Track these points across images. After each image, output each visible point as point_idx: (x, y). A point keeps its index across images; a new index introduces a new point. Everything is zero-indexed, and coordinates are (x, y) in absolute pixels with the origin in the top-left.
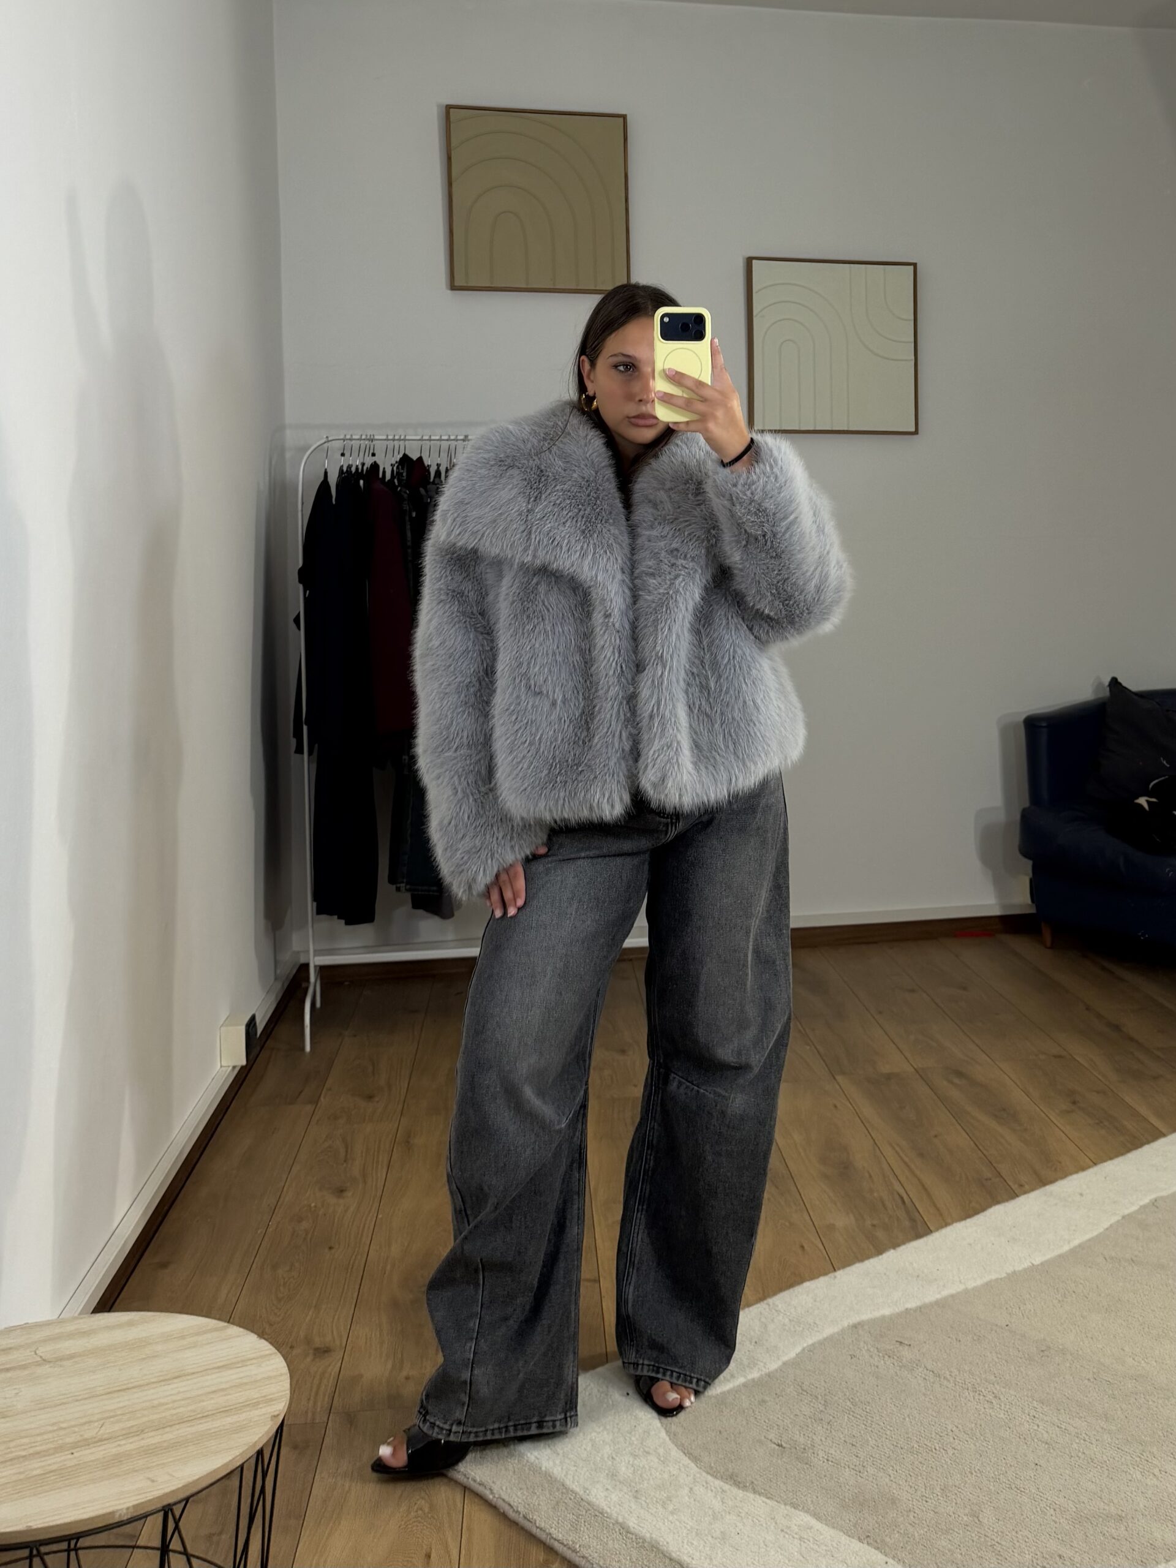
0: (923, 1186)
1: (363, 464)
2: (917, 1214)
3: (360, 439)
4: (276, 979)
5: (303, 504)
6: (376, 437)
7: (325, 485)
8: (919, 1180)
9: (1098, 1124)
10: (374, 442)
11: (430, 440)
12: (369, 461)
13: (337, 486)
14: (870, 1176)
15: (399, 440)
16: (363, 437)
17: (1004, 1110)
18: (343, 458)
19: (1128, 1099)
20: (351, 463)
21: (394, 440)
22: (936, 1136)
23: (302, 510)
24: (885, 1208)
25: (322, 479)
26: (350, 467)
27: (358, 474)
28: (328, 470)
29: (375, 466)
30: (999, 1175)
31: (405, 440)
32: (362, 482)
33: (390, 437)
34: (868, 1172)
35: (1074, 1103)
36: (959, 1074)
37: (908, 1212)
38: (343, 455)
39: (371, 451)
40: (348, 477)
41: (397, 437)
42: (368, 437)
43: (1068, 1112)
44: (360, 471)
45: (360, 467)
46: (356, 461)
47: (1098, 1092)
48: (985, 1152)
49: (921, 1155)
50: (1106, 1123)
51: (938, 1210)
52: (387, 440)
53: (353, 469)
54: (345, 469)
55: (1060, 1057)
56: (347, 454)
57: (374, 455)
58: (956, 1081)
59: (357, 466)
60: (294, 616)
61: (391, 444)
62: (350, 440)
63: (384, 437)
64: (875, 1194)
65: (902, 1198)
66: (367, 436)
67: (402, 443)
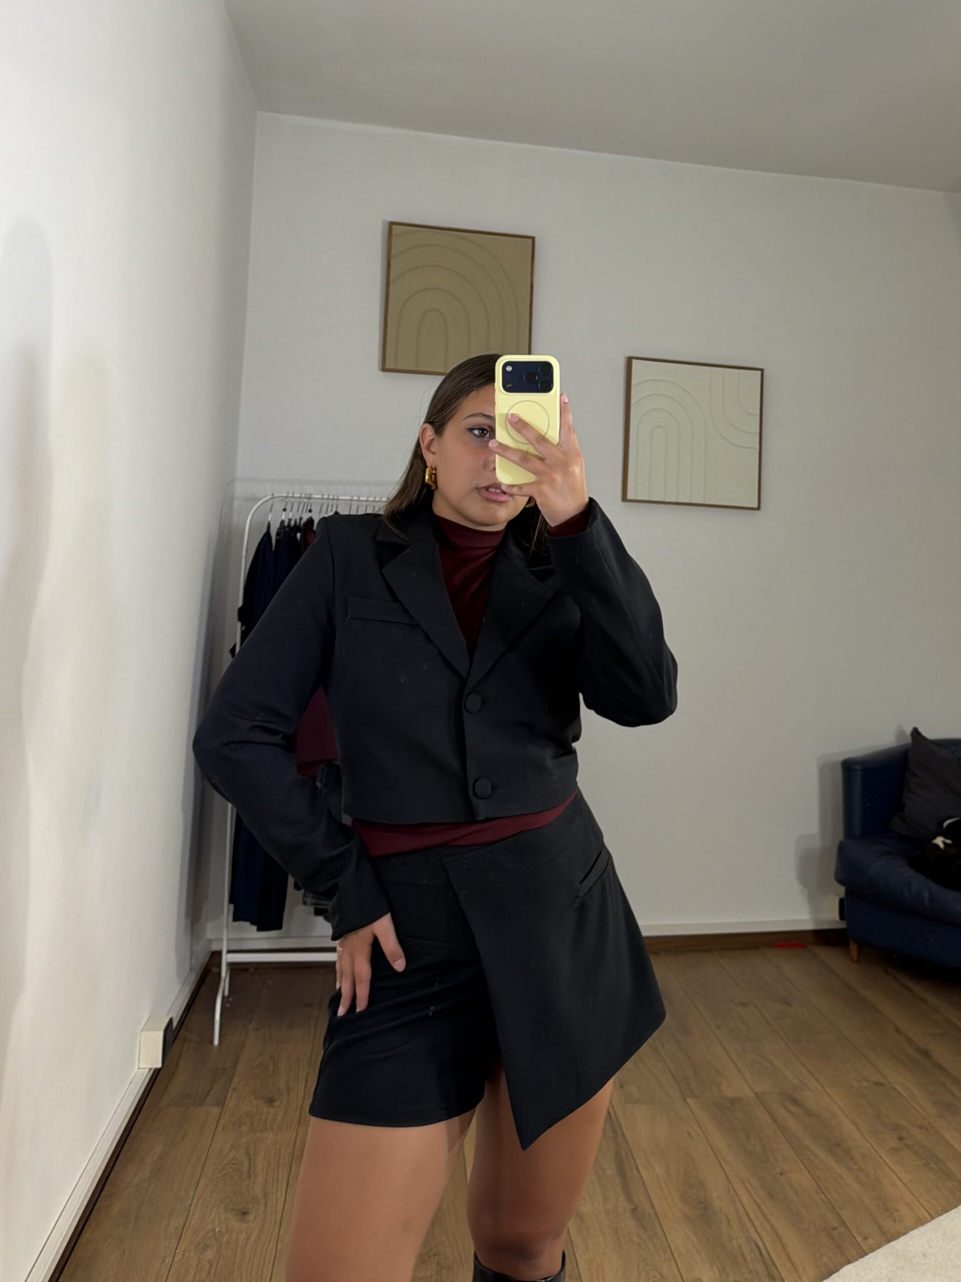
0: (777, 1234)
1: (301, 519)
2: (774, 1268)
3: (300, 498)
4: (191, 970)
5: (247, 551)
6: (314, 496)
7: (268, 534)
8: (773, 1227)
9: (925, 1165)
10: (312, 501)
11: (358, 500)
12: (306, 517)
13: (278, 534)
14: (728, 1220)
15: (333, 499)
16: (303, 496)
17: (838, 1145)
18: (284, 513)
19: (947, 1136)
20: (290, 517)
21: (328, 499)
22: (781, 1174)
23: (246, 557)
24: (745, 1260)
25: (265, 530)
26: (290, 520)
27: (296, 528)
28: (271, 523)
29: (310, 521)
30: (845, 1225)
31: (337, 500)
32: (299, 535)
33: (326, 497)
34: (726, 1215)
35: (901, 1139)
36: (795, 1101)
37: (765, 1264)
38: (285, 510)
39: (309, 508)
40: (288, 531)
41: (331, 497)
42: (307, 496)
43: (896, 1150)
44: (298, 524)
45: (298, 521)
46: (295, 515)
47: (921, 1127)
48: (829, 1196)
49: (771, 1196)
50: (933, 1165)
51: (793, 1264)
52: (322, 499)
53: (292, 523)
54: (286, 524)
55: (882, 1084)
56: (288, 508)
57: (310, 511)
58: (793, 1109)
59: (296, 520)
60: (232, 646)
61: (326, 501)
62: (292, 497)
63: (320, 496)
64: (734, 1242)
65: (758, 1247)
66: (306, 494)
67: (334, 502)
